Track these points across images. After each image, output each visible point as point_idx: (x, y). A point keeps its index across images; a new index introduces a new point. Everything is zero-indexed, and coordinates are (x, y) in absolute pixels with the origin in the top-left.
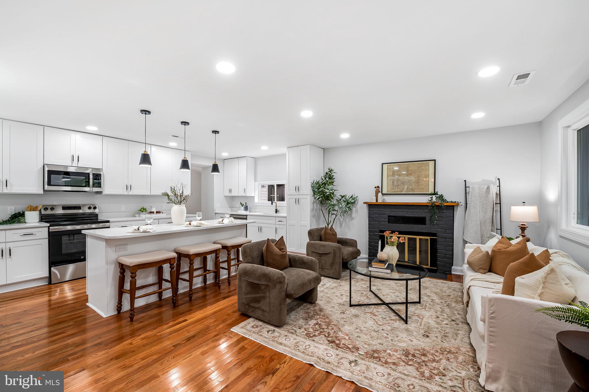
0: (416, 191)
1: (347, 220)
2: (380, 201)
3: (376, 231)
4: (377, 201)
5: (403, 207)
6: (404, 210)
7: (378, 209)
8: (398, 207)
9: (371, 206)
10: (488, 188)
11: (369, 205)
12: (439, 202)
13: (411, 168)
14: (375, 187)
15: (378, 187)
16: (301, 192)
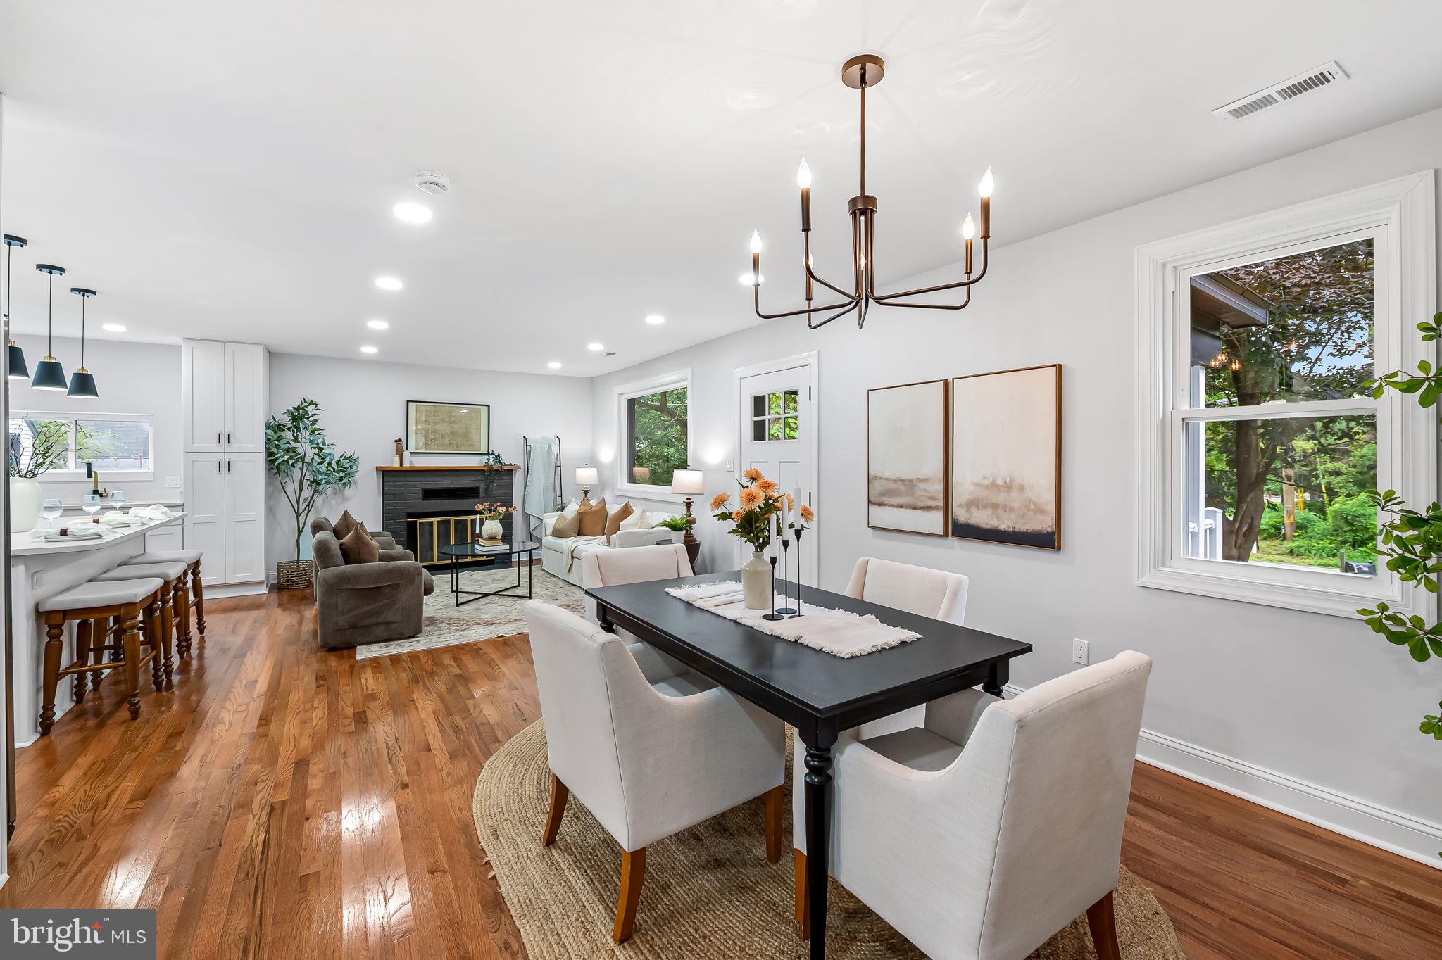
0: (462, 449)
1: (334, 502)
2: (406, 464)
3: (398, 517)
4: (401, 465)
5: (447, 473)
6: (448, 479)
7: (403, 479)
8: (439, 473)
9: (385, 473)
10: (550, 447)
11: (383, 471)
12: (497, 466)
13: (453, 414)
14: (396, 441)
15: (400, 440)
16: (235, 446)
